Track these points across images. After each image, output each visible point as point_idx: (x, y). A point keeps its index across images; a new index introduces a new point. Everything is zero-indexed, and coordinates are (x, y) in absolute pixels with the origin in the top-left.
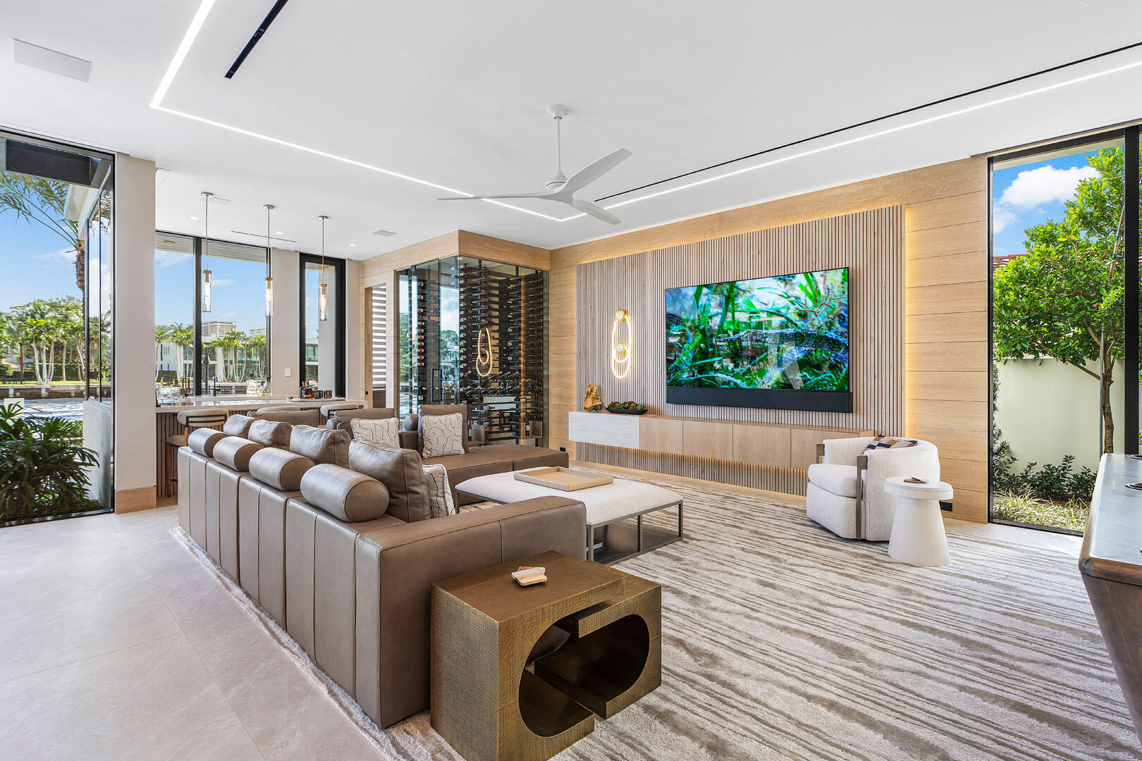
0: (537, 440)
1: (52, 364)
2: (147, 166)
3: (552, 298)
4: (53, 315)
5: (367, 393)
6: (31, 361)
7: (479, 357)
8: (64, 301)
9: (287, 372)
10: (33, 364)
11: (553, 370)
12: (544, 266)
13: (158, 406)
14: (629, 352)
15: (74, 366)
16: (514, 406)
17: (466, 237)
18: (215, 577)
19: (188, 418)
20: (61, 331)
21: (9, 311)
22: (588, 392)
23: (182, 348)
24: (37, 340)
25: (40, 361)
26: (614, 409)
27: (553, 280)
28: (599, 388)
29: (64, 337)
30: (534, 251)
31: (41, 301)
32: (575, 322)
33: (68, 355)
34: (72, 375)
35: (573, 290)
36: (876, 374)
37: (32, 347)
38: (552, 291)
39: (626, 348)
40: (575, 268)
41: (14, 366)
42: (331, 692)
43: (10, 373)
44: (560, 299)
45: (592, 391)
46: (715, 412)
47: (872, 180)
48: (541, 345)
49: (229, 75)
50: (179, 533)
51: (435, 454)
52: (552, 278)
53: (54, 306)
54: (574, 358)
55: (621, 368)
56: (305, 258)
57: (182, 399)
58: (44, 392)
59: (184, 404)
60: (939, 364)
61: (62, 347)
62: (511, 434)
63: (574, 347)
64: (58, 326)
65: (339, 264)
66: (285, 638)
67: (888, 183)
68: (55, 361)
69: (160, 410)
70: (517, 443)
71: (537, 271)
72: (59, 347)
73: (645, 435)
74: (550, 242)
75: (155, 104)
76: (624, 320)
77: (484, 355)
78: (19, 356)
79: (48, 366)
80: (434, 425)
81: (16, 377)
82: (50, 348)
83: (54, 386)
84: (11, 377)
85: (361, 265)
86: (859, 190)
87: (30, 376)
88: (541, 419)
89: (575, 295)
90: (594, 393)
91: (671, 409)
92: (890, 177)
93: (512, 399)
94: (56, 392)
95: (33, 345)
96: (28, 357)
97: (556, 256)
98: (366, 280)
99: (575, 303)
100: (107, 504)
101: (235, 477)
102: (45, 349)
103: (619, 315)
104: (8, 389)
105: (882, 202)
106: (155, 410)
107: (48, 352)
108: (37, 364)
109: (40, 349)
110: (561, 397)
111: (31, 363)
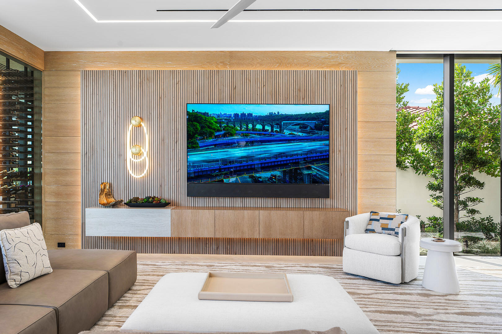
3: (45, 99)
12: (39, 64)
14: (147, 153)
22: (101, 189)
26: (134, 203)
27: (47, 80)
30: (31, 48)
32: (80, 124)
35: (78, 93)
36: (342, 173)
39: (142, 149)
40: (80, 73)
44: (57, 100)
45: (105, 188)
46: (227, 202)
47: (337, 52)
51: (25, 278)
52: (45, 78)
54: (79, 157)
55: (139, 168)
60: (373, 167)
63: (79, 146)
67: (347, 56)
73: (176, 224)
76: (140, 126)
80: (17, 241)
86: (330, 56)
89: (79, 97)
90: (106, 191)
91: (192, 201)
92: (347, 52)
97: (51, 58)
103: (135, 121)
105: (343, 67)
110: (58, 194)
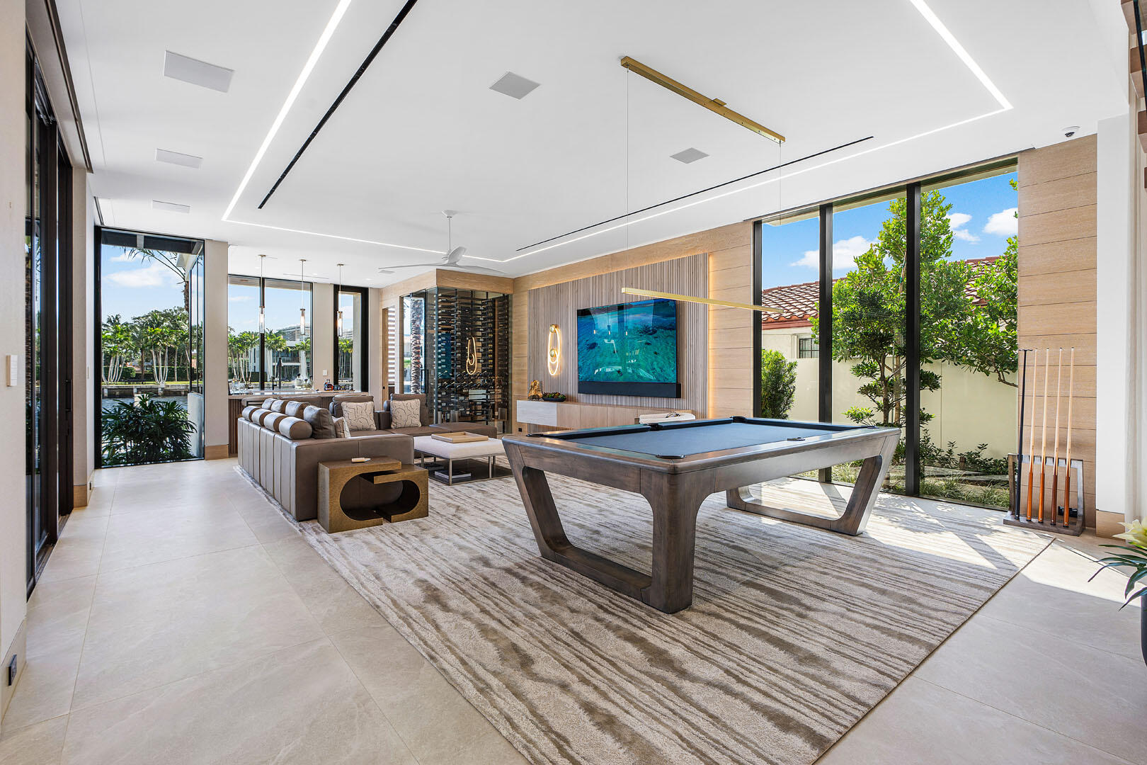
0: (504, 422)
1: (166, 367)
2: (223, 245)
3: (514, 315)
4: (167, 324)
5: (384, 388)
6: (150, 364)
7: (468, 359)
8: (176, 311)
9: (325, 372)
10: (151, 367)
11: (514, 369)
12: (508, 292)
13: (230, 394)
14: (558, 356)
15: (184, 369)
16: (485, 397)
17: (441, 274)
18: (250, 483)
19: (248, 402)
20: (174, 338)
21: (132, 321)
23: (271, 351)
24: (155, 346)
25: (157, 364)
26: (547, 398)
28: (541, 383)
29: (175, 343)
30: (500, 280)
31: (158, 312)
32: (527, 333)
33: (179, 359)
34: (182, 377)
35: (526, 309)
36: (693, 370)
37: (150, 352)
38: (514, 310)
39: (556, 353)
40: (526, 293)
41: (136, 369)
42: (284, 514)
43: (134, 375)
44: (519, 315)
45: (535, 385)
47: (694, 234)
48: (507, 350)
49: (260, 207)
50: (238, 468)
52: (514, 300)
53: (167, 315)
54: (527, 360)
55: (553, 367)
56: (337, 288)
57: (246, 391)
58: (160, 392)
59: (247, 394)
60: (727, 362)
61: (175, 352)
62: (484, 418)
63: (526, 352)
64: (171, 333)
65: (364, 292)
66: (274, 501)
68: (169, 364)
69: (231, 397)
70: (487, 424)
71: (504, 294)
72: (172, 351)
73: (560, 416)
74: (512, 273)
75: (224, 218)
76: (556, 332)
77: (471, 358)
78: (140, 360)
79: (163, 369)
81: (138, 378)
82: (164, 352)
83: (168, 386)
84: (135, 378)
85: (379, 291)
87: (150, 377)
88: (507, 407)
89: (527, 313)
90: (536, 387)
91: (582, 397)
92: (702, 233)
93: (485, 391)
94: (169, 391)
95: (152, 351)
96: (147, 361)
97: (515, 282)
98: (383, 303)
99: (527, 319)
100: (202, 455)
101: (258, 428)
102: (161, 353)
103: (553, 328)
104: (132, 389)
105: (698, 250)
106: (228, 397)
107: (163, 356)
108: (155, 367)
109: (157, 354)
110: (519, 390)
111: (150, 366)
